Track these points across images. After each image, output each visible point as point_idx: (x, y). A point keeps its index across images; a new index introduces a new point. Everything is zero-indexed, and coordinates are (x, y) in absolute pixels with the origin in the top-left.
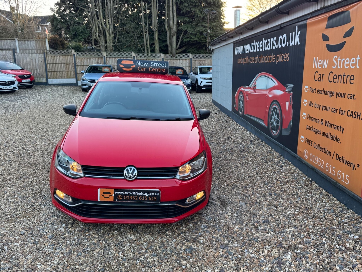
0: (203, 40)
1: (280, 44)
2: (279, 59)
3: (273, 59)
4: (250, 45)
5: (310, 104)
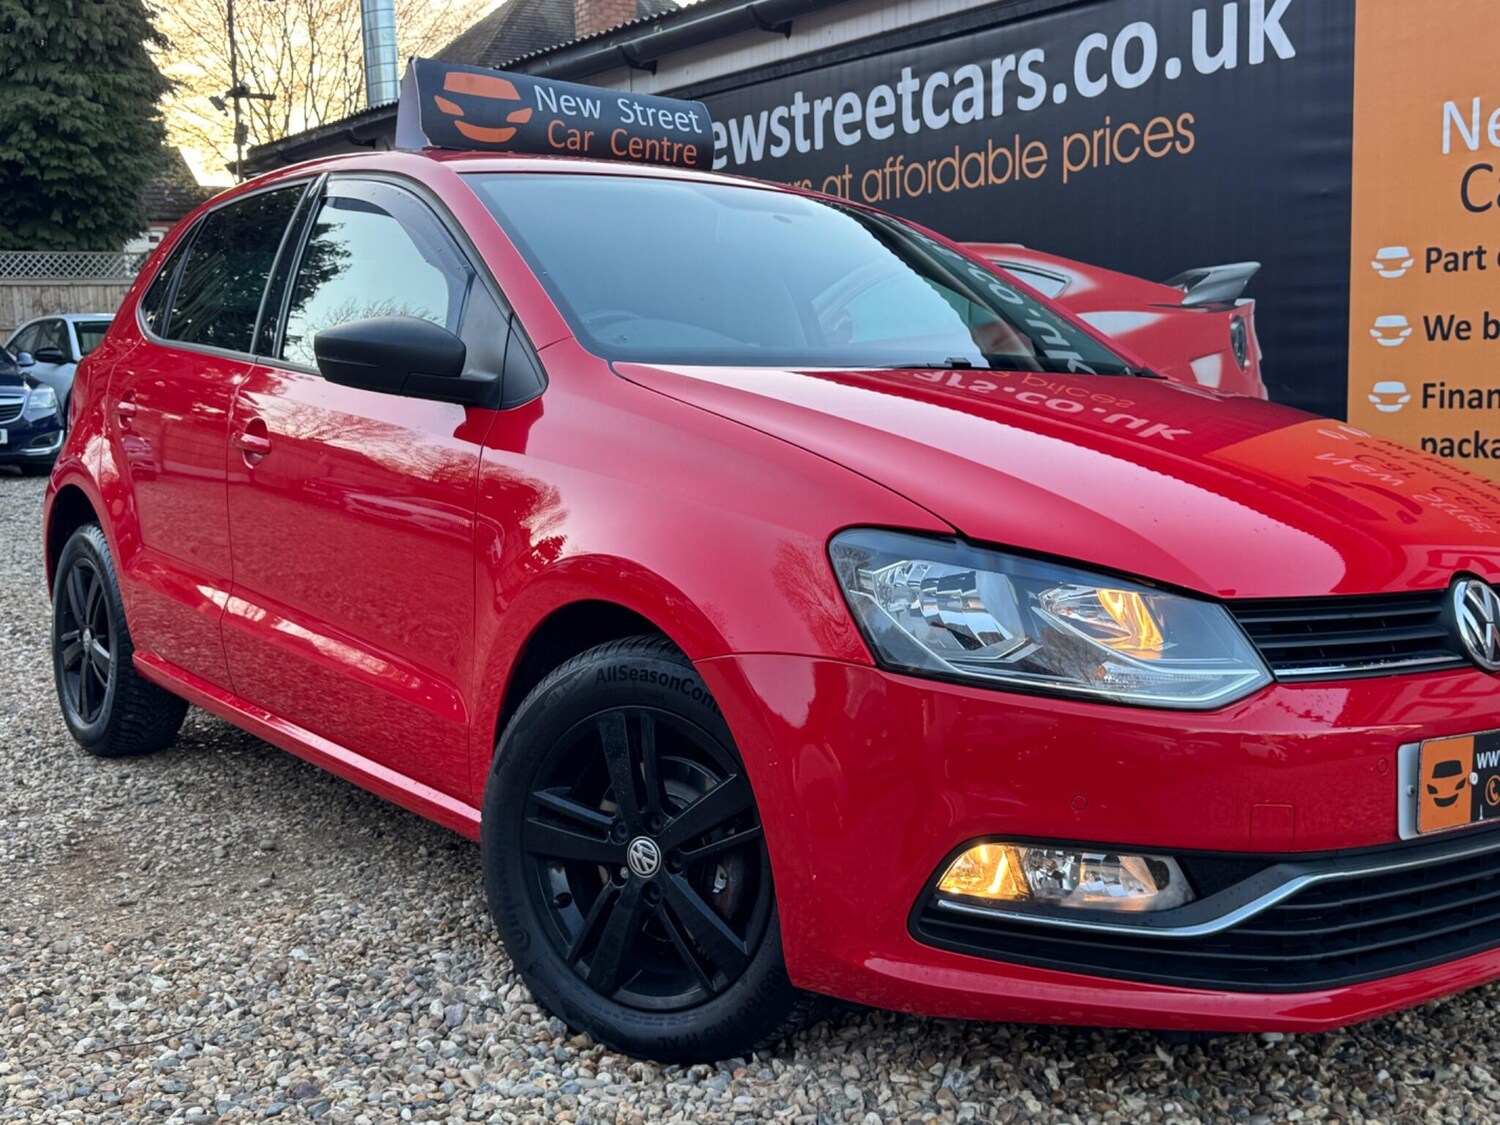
0: (58, 168)
1: (1093, 76)
2: (1091, 155)
3: (1025, 161)
4: (748, 120)
5: (1437, 329)
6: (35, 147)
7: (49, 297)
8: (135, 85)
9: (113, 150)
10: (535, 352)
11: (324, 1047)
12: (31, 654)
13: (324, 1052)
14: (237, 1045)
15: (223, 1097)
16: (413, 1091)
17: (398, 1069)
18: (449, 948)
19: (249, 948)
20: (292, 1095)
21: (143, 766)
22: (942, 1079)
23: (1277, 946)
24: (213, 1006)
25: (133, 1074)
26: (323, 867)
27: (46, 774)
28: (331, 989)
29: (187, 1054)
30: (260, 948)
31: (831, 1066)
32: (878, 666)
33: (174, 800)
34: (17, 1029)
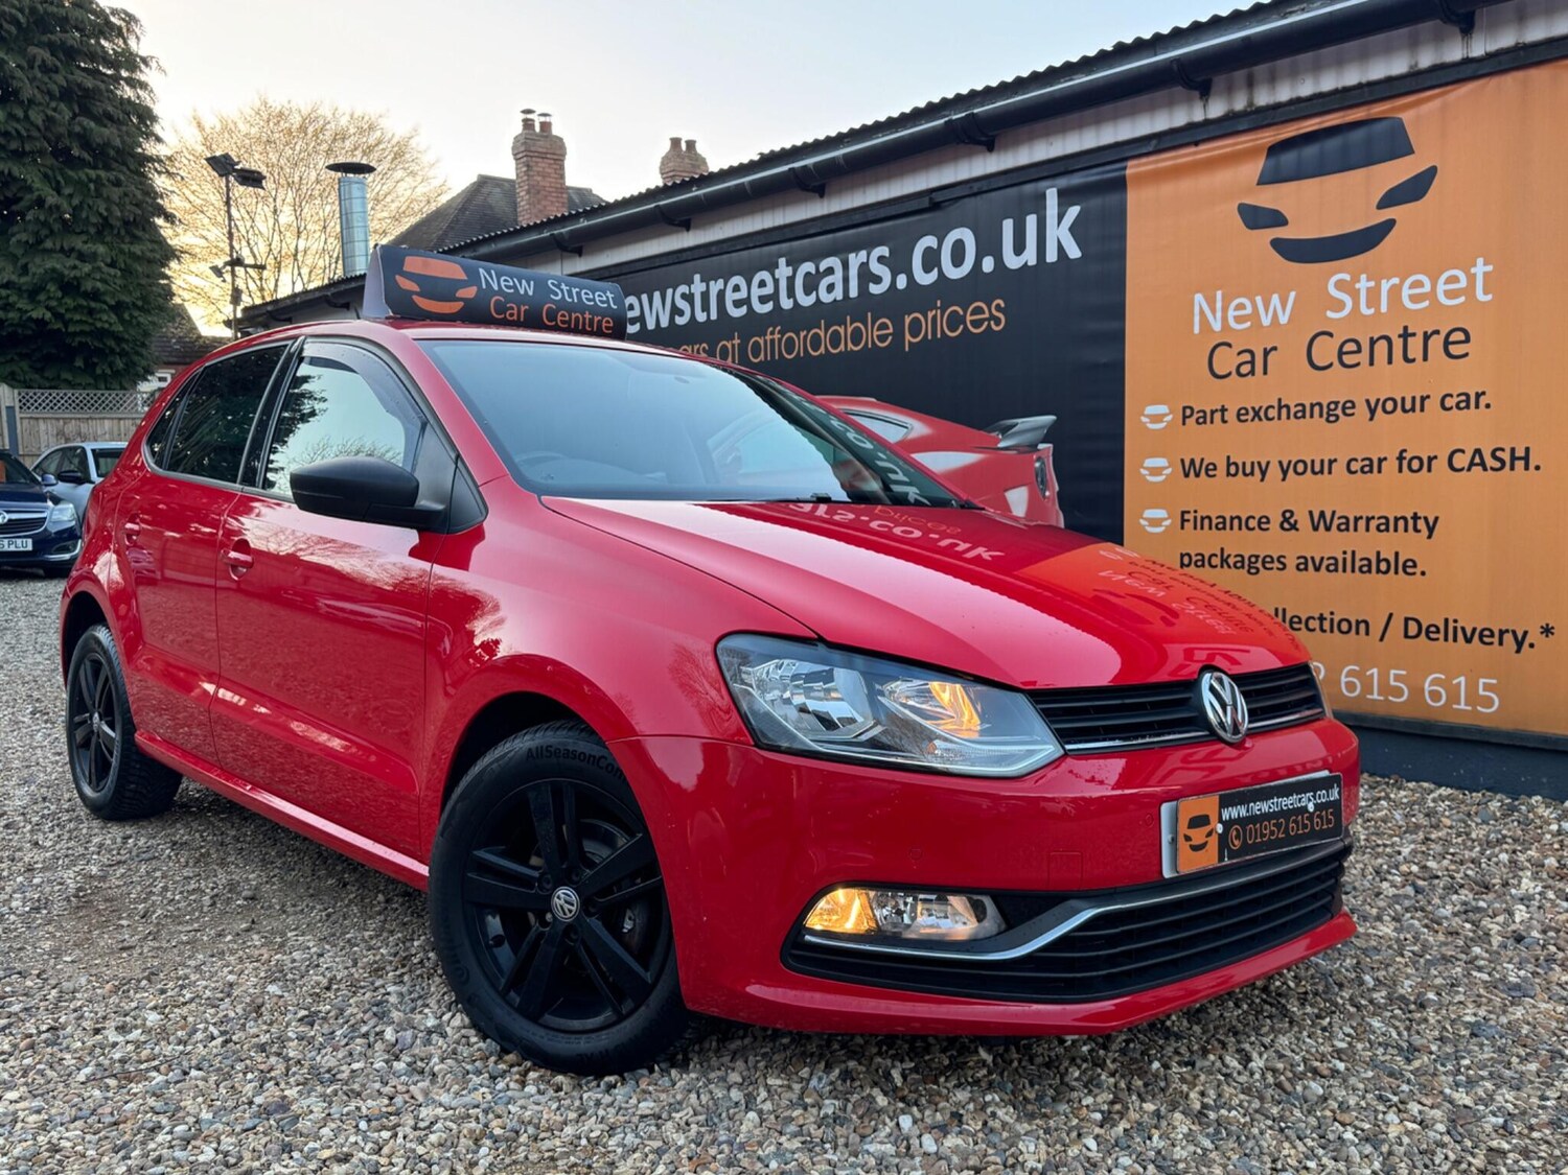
0: (81, 322)
1: (927, 269)
2: (926, 329)
3: (876, 333)
4: (657, 295)
5: (1191, 469)
6: (60, 304)
7: (71, 428)
8: (148, 254)
9: (128, 308)
10: (477, 487)
11: (294, 1069)
12: (49, 732)
13: (294, 1074)
14: (220, 1069)
15: (206, 1115)
16: (369, 1106)
17: (356, 1087)
18: (402, 982)
19: (231, 985)
20: (266, 1112)
21: (143, 827)
22: (808, 1080)
23: (1070, 965)
24: (199, 1036)
25: (128, 1098)
26: (296, 913)
27: (59, 836)
28: (301, 1020)
29: (176, 1079)
30: (241, 985)
31: (719, 1073)
32: (756, 745)
33: (169, 857)
34: (27, 1061)
